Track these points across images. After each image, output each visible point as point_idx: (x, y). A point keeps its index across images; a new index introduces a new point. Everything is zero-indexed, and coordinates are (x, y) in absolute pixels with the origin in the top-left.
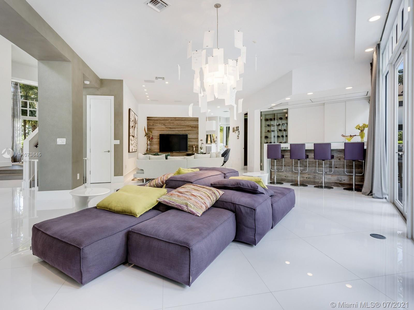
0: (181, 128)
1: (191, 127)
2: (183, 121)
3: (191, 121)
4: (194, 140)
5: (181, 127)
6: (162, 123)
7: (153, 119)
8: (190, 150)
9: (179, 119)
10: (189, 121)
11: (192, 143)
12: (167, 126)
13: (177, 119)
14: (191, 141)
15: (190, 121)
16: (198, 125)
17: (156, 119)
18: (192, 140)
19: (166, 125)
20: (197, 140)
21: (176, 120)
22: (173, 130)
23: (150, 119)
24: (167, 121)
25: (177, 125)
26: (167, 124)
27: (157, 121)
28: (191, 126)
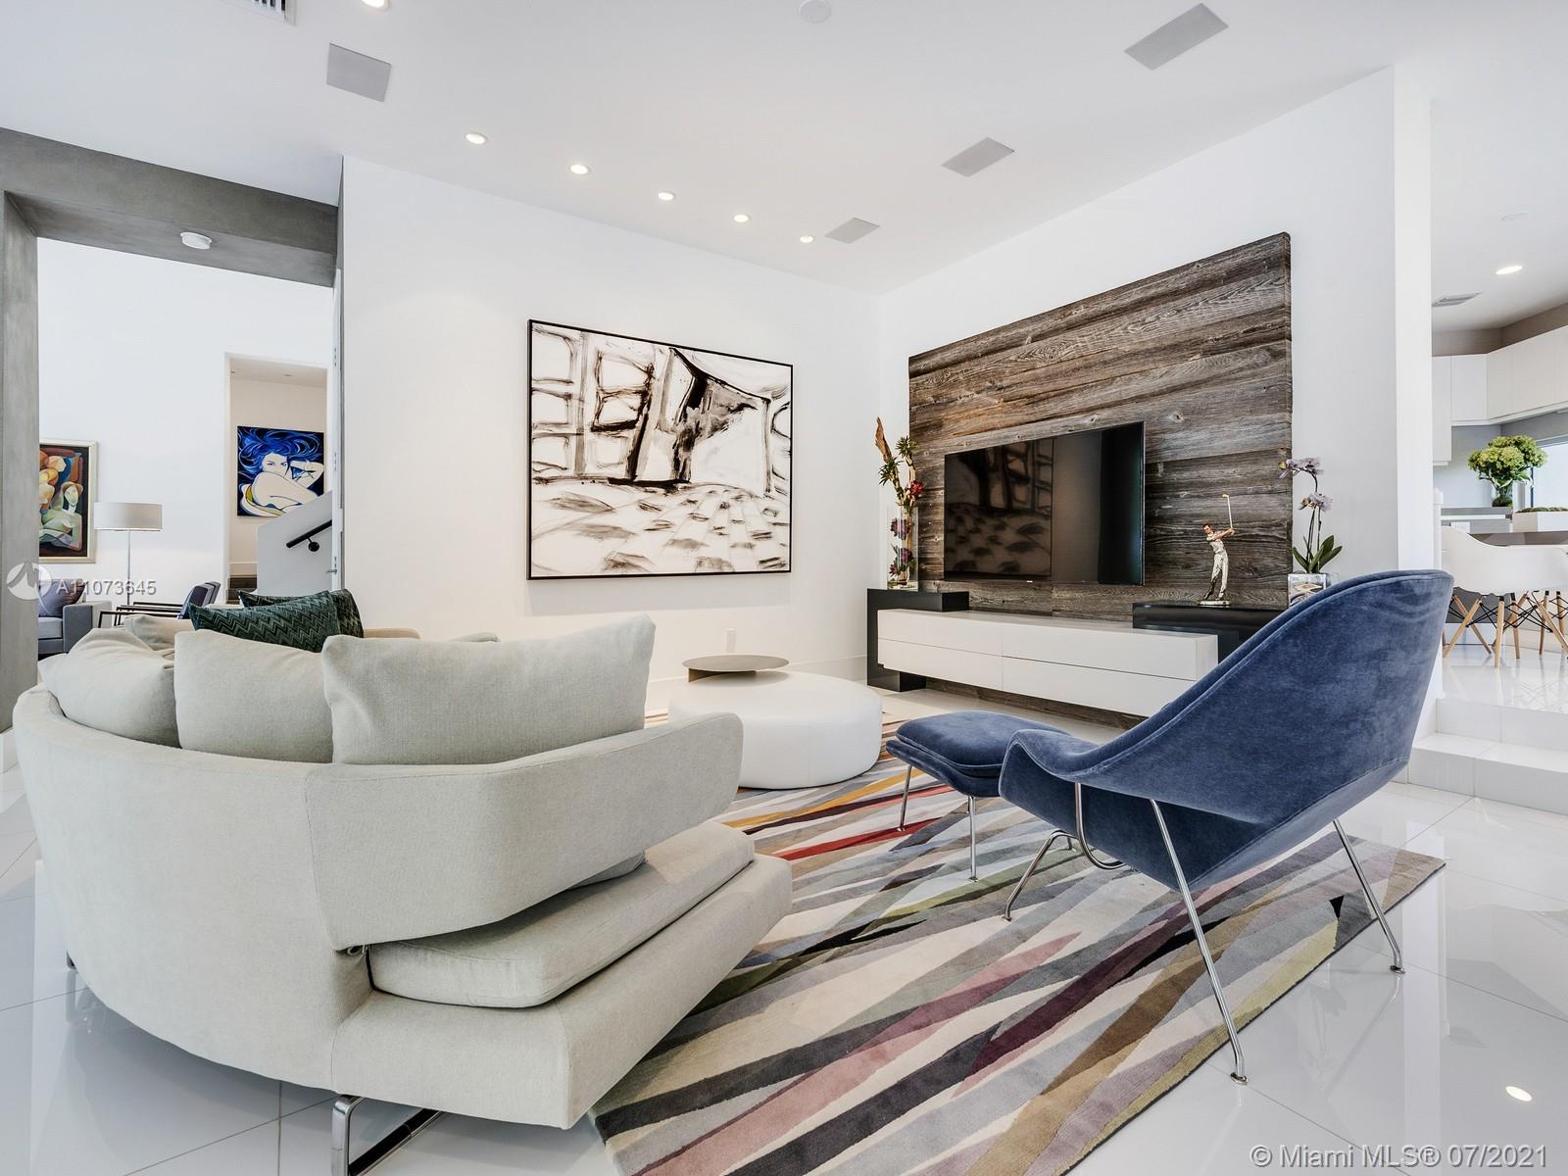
0: (1113, 379)
1: (1205, 354)
2: (1125, 320)
3: (1198, 297)
4: (1233, 472)
5: (1109, 372)
6: (981, 376)
7: (937, 359)
8: (1188, 573)
9: (1091, 311)
10: (1180, 303)
11: (1209, 502)
12: (1007, 393)
13: (1082, 310)
14: (1205, 489)
15: (1188, 299)
16: (1285, 309)
17: (949, 356)
18: (1213, 474)
19: (1005, 383)
20: (1266, 468)
21: (1070, 327)
22: (1054, 407)
23: (921, 365)
24: (1012, 354)
25: (1078, 363)
26: (1012, 373)
27: (954, 370)
28: (1197, 342)
